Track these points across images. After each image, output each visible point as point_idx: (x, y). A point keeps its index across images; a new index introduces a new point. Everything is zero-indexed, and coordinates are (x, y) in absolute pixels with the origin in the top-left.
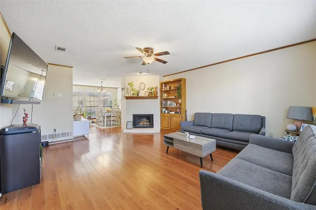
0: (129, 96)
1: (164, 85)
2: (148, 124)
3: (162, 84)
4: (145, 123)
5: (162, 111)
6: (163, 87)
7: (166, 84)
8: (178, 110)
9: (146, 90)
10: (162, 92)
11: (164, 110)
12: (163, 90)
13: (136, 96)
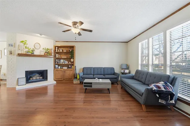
0: (23, 53)
1: (57, 48)
2: (41, 78)
3: (55, 47)
4: (38, 78)
5: (55, 67)
6: (56, 49)
7: (58, 47)
8: (70, 66)
9: (41, 49)
10: (56, 53)
11: (57, 66)
12: (56, 51)
13: (31, 54)
